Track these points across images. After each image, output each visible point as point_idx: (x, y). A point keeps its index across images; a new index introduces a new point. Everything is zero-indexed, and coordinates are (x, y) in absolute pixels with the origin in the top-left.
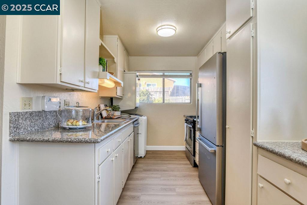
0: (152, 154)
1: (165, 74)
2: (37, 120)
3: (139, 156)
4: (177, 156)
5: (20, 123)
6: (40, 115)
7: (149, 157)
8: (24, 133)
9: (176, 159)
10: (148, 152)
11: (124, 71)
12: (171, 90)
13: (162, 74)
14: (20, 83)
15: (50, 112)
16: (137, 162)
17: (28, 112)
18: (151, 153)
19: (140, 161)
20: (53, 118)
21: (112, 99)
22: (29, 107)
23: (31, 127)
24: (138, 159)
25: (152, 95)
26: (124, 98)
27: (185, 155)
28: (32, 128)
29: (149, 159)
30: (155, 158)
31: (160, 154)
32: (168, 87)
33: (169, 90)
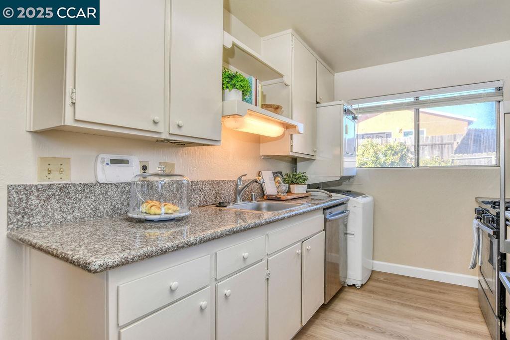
0: (383, 282)
1: (421, 99)
2: (80, 200)
3: (350, 282)
4: (451, 302)
5: (31, 205)
6: (86, 191)
7: (374, 289)
8: (42, 224)
9: (446, 308)
10: (373, 275)
11: (317, 103)
12: (459, 140)
13: (411, 100)
14: (32, 130)
15: (117, 185)
16: (342, 295)
17: (54, 185)
18: (382, 278)
19: (349, 295)
20: (124, 197)
21: (294, 161)
22: (61, 176)
23: (64, 212)
24: (346, 289)
26: (318, 158)
27: (476, 303)
28: (65, 215)
29: (373, 295)
30: (387, 295)
31: (404, 286)
32: (453, 135)
33: (455, 140)
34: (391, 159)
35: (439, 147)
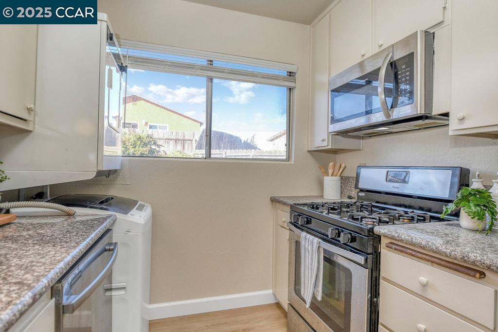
12: (197, 138)
25: (159, 146)
32: (192, 132)
33: (194, 138)
34: (140, 150)
35: (181, 142)
